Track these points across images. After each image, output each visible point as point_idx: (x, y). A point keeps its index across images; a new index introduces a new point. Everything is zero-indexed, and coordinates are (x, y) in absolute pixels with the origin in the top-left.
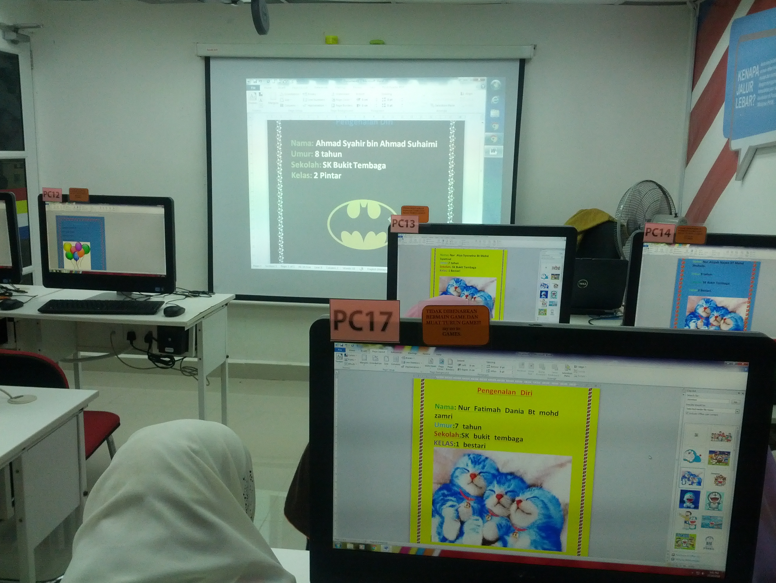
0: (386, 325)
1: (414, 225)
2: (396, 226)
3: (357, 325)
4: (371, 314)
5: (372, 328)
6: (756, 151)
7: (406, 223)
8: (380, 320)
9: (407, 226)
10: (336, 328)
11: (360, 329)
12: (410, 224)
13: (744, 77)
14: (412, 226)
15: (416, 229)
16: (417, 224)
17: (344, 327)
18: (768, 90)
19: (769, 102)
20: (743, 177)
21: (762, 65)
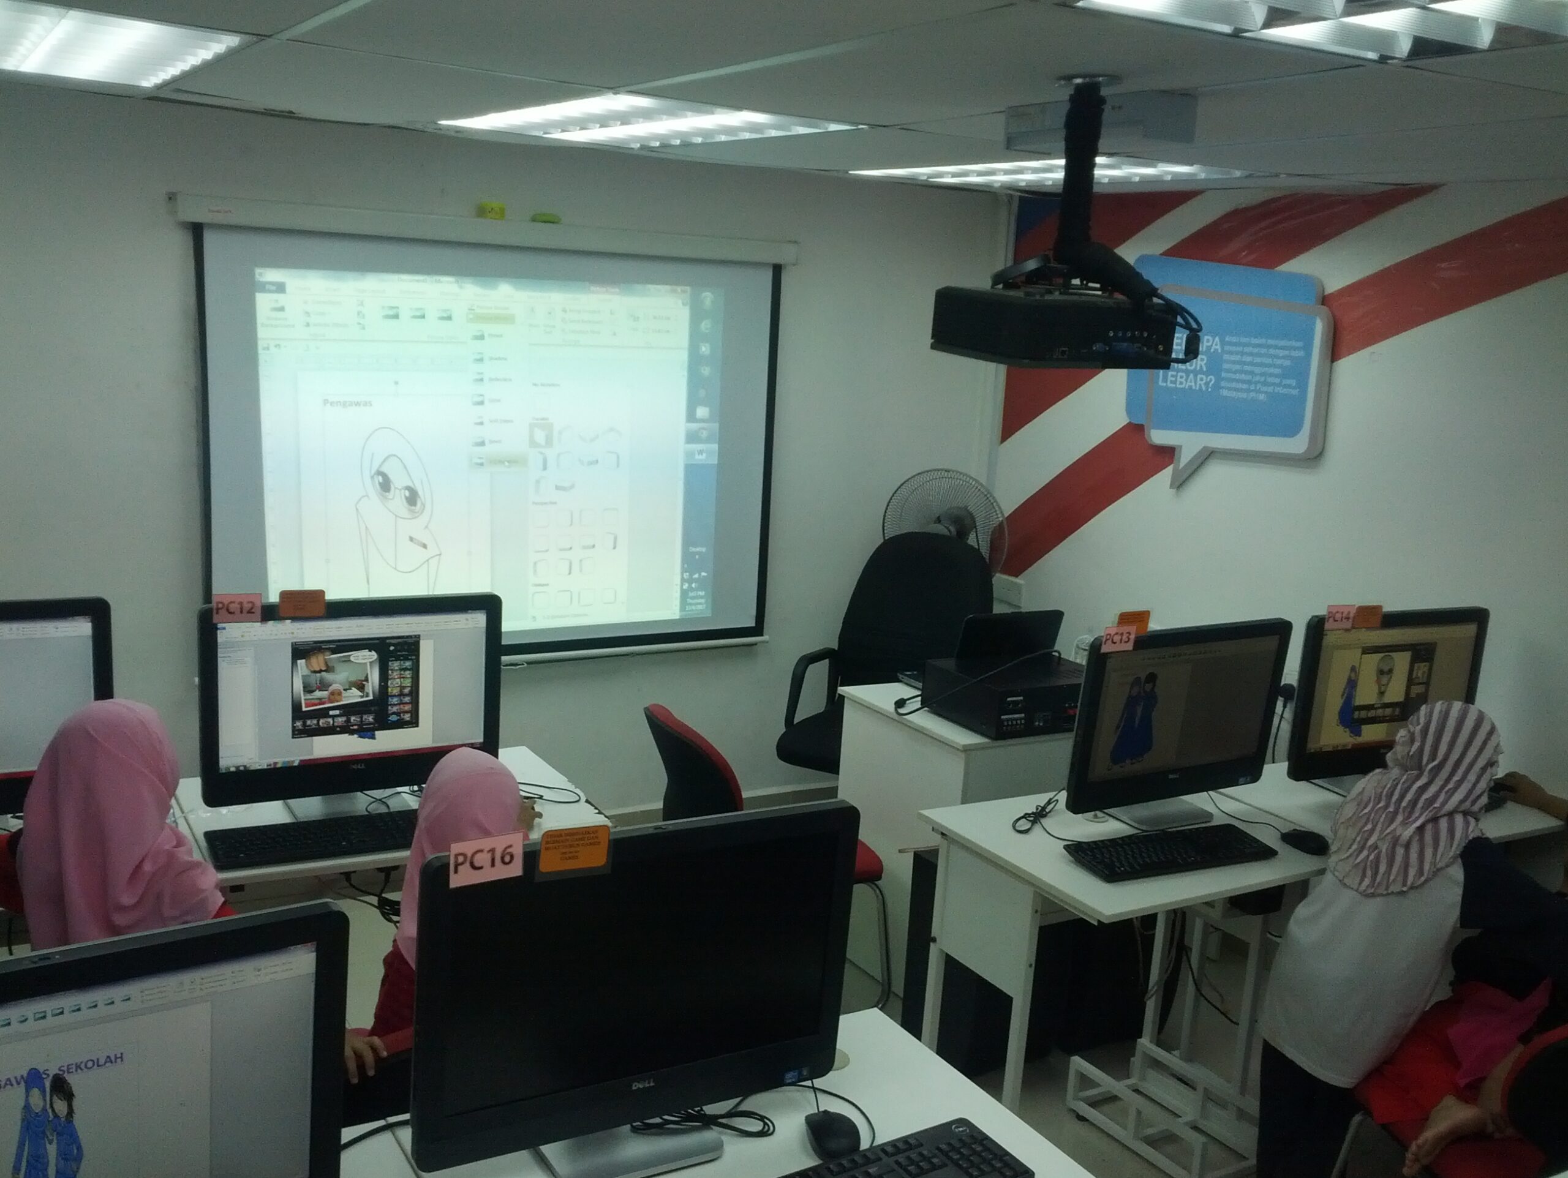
6: (1208, 455)
18: (1249, 377)
19: (1253, 394)
20: (1180, 483)
21: (1228, 339)
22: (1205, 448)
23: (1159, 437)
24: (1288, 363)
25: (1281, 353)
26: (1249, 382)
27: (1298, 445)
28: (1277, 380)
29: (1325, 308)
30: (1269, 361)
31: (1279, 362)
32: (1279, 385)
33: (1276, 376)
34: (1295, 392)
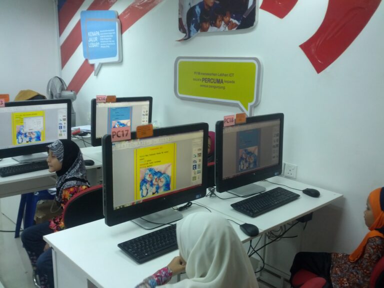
0: (127, 134)
3: (119, 136)
4: (123, 131)
5: (123, 136)
6: (102, 65)
8: (125, 133)
10: (113, 137)
11: (120, 137)
13: (91, 35)
16: (4, 102)
17: (115, 137)
18: (105, 41)
19: (107, 46)
20: (97, 75)
21: (101, 31)
22: (100, 63)
23: (91, 62)
24: (112, 36)
25: (111, 33)
26: (106, 43)
27: (116, 59)
28: (110, 41)
29: (118, 20)
30: (108, 36)
34: (114, 44)
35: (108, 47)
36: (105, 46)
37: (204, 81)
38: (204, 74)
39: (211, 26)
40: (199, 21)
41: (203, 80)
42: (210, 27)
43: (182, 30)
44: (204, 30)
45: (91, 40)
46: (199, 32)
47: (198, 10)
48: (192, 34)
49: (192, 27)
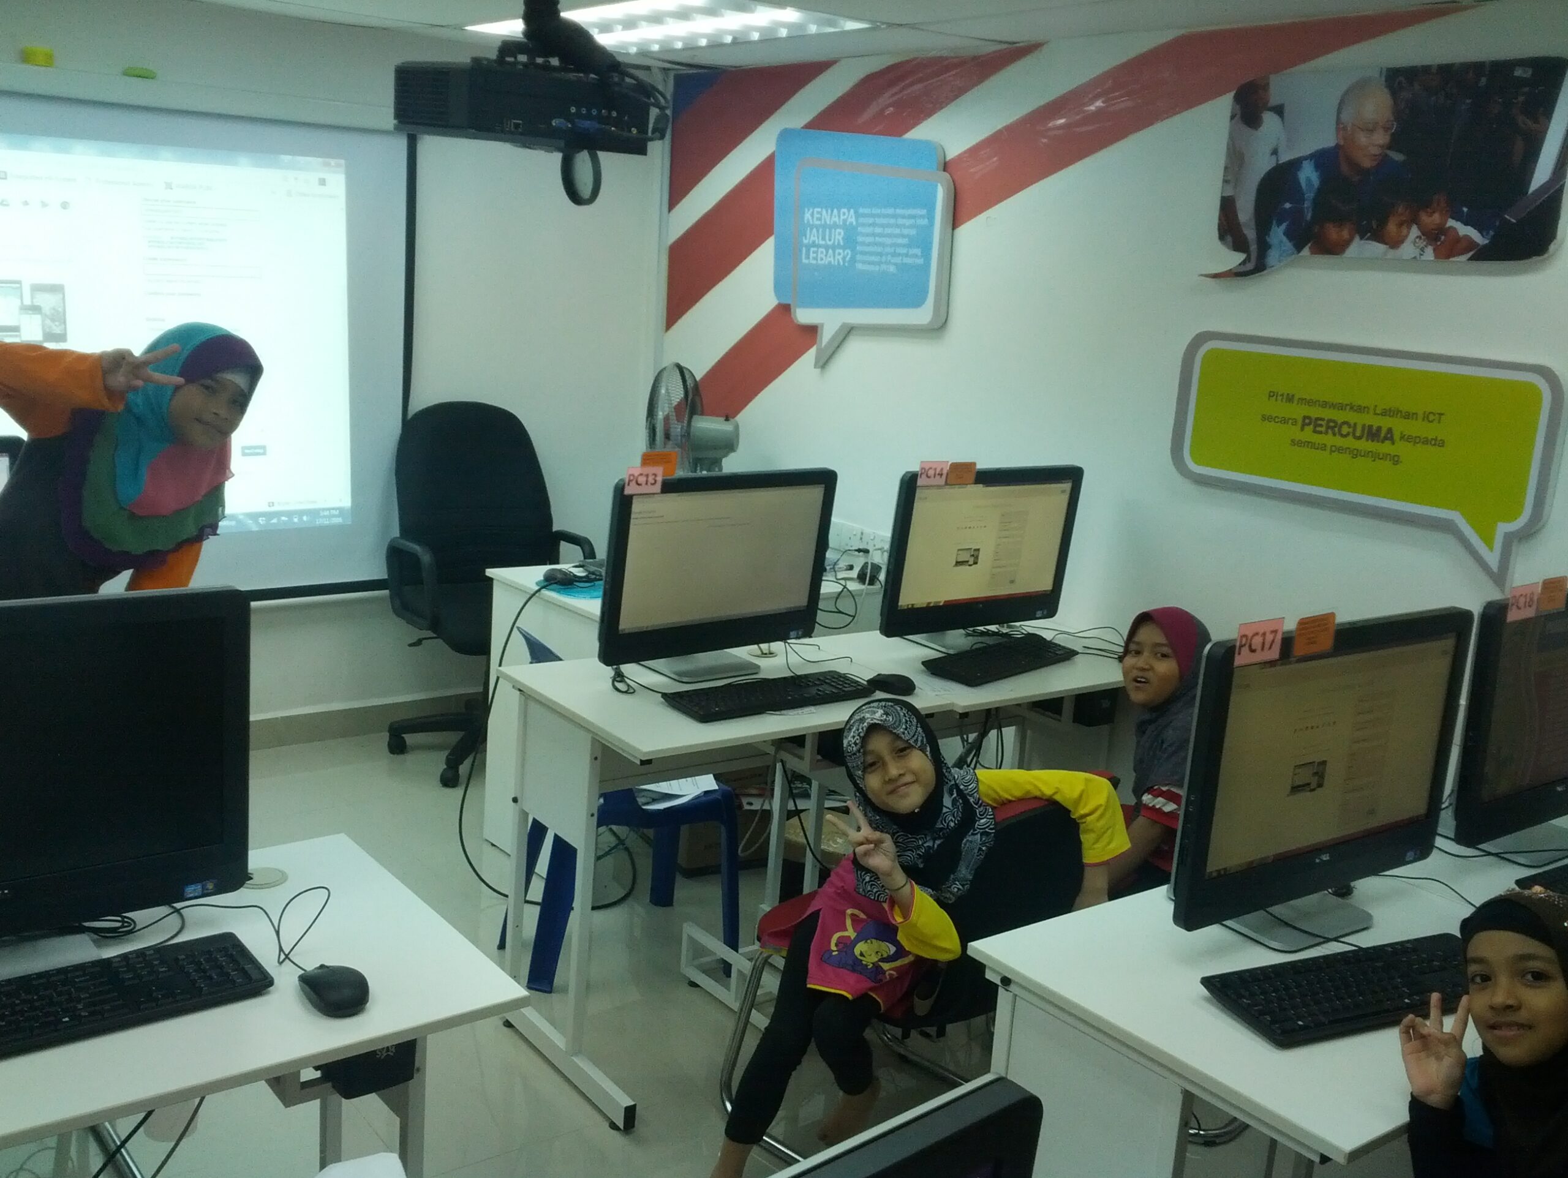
1: (656, 481)
2: (633, 483)
6: (848, 332)
7: (645, 479)
9: (647, 484)
12: (651, 479)
13: (819, 219)
14: (653, 482)
15: (658, 488)
16: (659, 479)
18: (879, 249)
19: (884, 267)
20: (824, 363)
21: (861, 211)
22: (844, 326)
23: (804, 316)
24: (913, 232)
25: (908, 222)
26: (880, 254)
27: (922, 315)
28: (904, 251)
29: (946, 175)
30: (897, 231)
31: (906, 231)
32: (907, 255)
33: (904, 246)
34: (920, 261)
35: (892, 269)
36: (880, 263)
37: (1309, 429)
38: (1310, 403)
39: (1361, 238)
40: (1309, 216)
41: (1304, 425)
42: (1357, 242)
43: (1229, 239)
44: (1330, 248)
45: (812, 237)
46: (1306, 251)
47: (1308, 175)
48: (1273, 256)
49: (1278, 234)
